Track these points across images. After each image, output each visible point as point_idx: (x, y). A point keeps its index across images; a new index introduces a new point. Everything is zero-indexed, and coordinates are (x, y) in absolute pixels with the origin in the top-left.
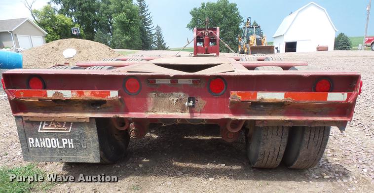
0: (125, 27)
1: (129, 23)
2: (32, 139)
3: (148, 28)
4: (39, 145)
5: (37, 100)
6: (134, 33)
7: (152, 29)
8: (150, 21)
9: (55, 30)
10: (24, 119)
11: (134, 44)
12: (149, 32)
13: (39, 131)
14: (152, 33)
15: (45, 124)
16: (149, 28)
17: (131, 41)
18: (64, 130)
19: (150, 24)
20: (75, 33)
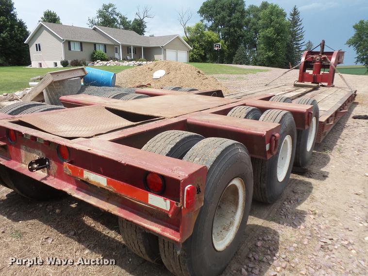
0: (270, 43)
1: (275, 39)
3: (297, 44)
6: (279, 49)
7: (302, 45)
8: (302, 36)
9: (201, 46)
11: (277, 61)
12: (298, 48)
14: (301, 49)
16: (299, 44)
17: (273, 57)
19: (300, 40)
20: (216, 49)
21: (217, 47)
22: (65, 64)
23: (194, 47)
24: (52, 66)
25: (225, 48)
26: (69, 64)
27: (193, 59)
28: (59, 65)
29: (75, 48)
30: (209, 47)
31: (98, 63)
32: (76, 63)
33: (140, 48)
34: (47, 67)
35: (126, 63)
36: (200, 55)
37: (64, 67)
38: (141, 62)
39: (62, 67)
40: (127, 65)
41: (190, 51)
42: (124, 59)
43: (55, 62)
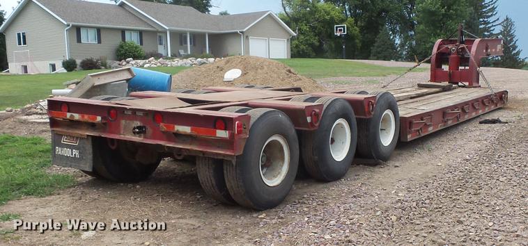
1: (443, 15)
2: (58, 148)
3: (486, 23)
4: (60, 153)
7: (494, 24)
9: (313, 28)
12: (487, 30)
13: (62, 142)
15: (65, 137)
16: (489, 23)
18: (74, 143)
20: (339, 34)
21: (340, 30)
22: (70, 66)
23: (301, 32)
24: (48, 70)
25: (356, 31)
26: (78, 66)
27: (298, 51)
28: (60, 69)
29: (89, 37)
30: (326, 31)
31: (128, 62)
32: (89, 65)
33: (202, 35)
34: (37, 73)
35: (177, 62)
36: (312, 45)
37: (68, 71)
38: (204, 60)
39: (65, 71)
40: (179, 65)
41: (293, 39)
42: (174, 56)
43: (52, 62)
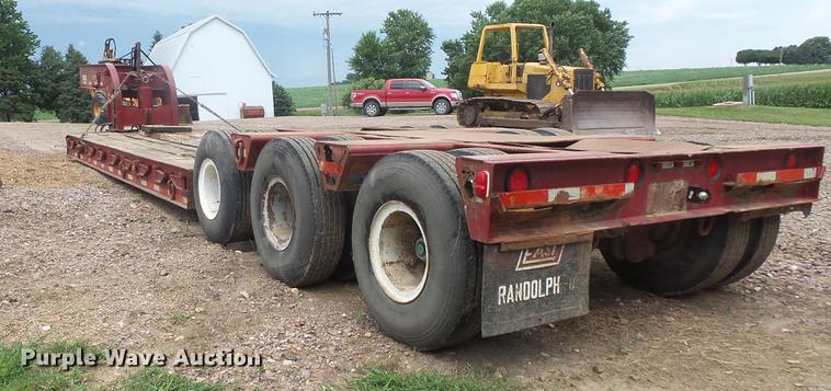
2: (504, 287)
4: (512, 298)
5: (532, 210)
10: (503, 249)
13: (517, 269)
15: (527, 254)
18: (551, 261)
